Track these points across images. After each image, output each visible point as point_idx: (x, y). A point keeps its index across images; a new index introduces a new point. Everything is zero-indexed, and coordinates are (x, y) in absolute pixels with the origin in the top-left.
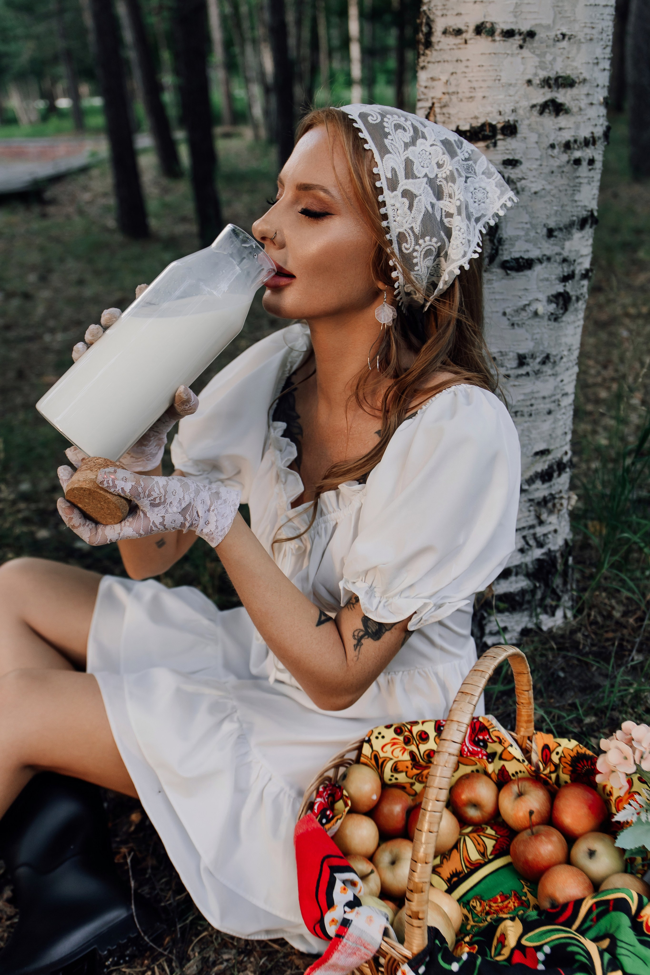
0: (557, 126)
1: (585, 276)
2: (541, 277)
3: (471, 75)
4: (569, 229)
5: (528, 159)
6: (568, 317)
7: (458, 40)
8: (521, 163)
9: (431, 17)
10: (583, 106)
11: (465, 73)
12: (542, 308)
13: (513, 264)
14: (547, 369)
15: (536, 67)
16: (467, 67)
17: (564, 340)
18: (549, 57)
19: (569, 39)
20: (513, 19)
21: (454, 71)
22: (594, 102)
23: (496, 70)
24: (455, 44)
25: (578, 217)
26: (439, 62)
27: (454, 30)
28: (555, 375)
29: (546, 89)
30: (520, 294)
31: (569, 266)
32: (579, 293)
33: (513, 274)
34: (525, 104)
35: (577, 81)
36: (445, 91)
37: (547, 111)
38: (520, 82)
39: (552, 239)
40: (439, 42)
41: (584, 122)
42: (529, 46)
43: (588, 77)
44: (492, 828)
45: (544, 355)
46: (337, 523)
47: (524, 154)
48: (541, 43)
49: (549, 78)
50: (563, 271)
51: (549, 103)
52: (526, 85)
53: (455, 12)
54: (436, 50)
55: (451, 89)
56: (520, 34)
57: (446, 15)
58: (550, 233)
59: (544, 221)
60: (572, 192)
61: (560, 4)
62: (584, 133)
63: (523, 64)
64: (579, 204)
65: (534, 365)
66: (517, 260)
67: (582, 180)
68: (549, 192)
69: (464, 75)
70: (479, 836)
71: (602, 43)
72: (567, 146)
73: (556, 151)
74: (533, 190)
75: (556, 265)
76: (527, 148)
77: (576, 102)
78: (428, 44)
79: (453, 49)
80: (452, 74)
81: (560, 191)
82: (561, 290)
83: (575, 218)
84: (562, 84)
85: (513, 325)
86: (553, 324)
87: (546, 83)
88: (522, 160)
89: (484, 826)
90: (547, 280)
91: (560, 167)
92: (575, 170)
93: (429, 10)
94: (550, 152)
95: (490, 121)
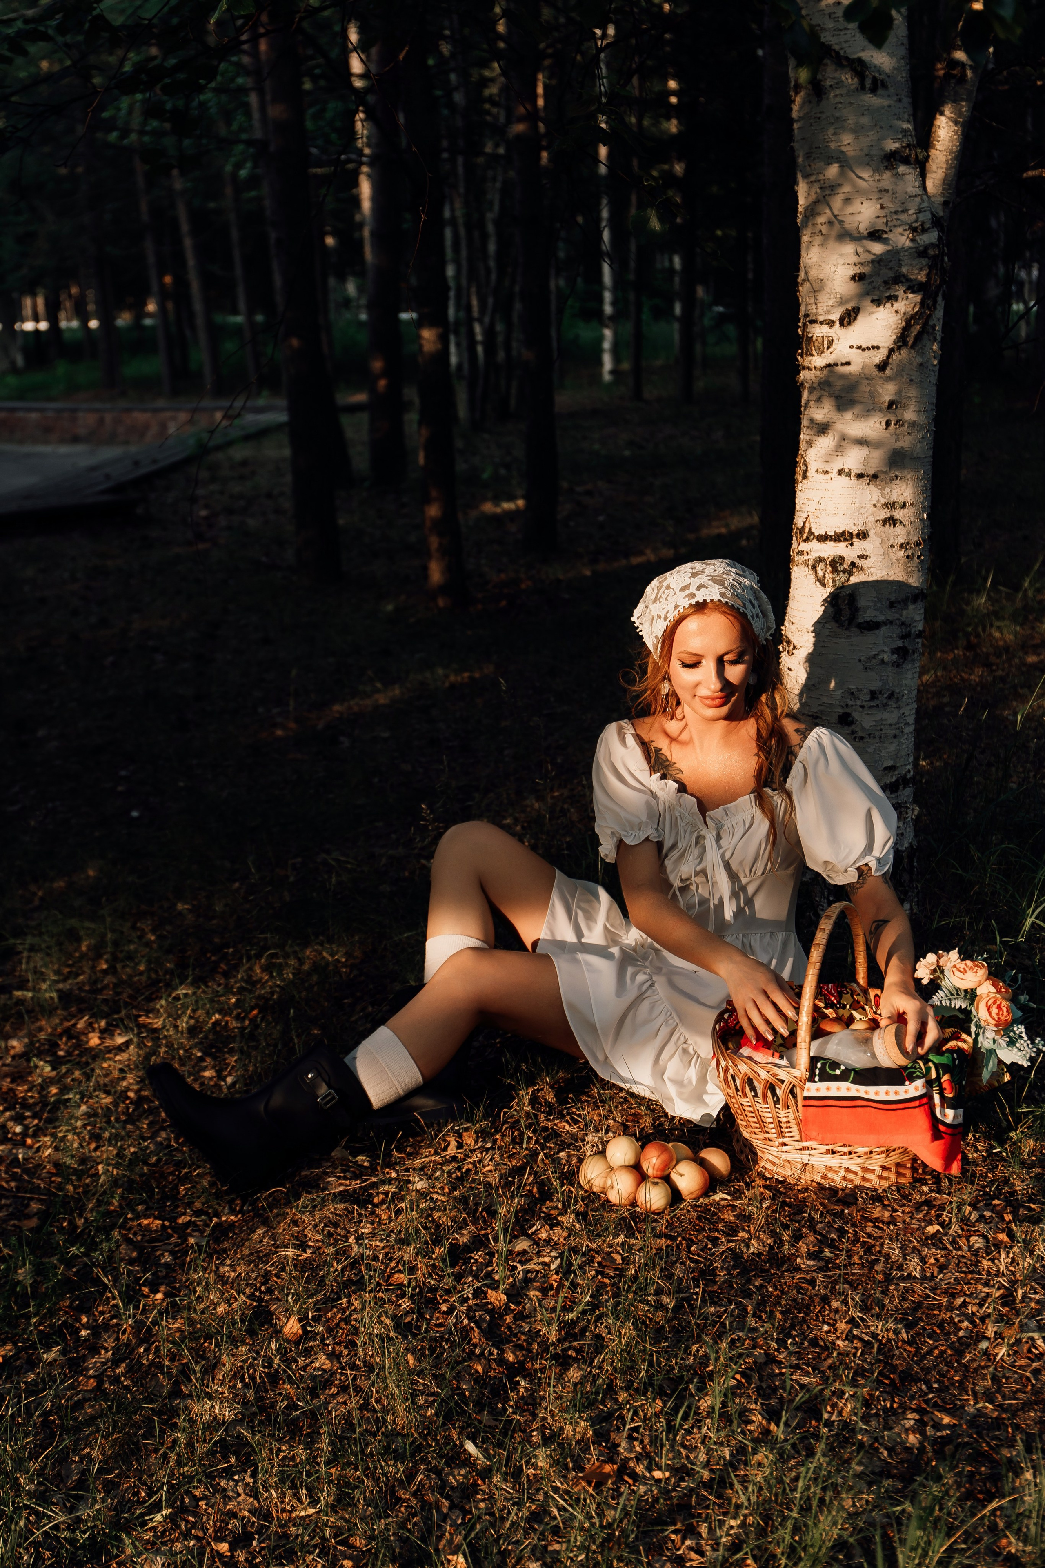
0: (895, 533)
1: (919, 635)
2: (886, 635)
4: (905, 602)
5: (875, 554)
6: (908, 665)
7: (827, 477)
8: (870, 557)
9: (807, 460)
10: (912, 520)
12: (888, 657)
13: (867, 625)
14: (893, 703)
15: (879, 496)
16: (833, 494)
17: (905, 682)
18: (887, 490)
19: (901, 478)
20: (863, 467)
21: (823, 495)
23: (853, 498)
24: (823, 479)
25: (911, 594)
26: (812, 488)
27: (823, 470)
28: (899, 708)
29: (887, 509)
30: (872, 646)
31: (908, 628)
32: (915, 648)
33: (866, 632)
34: (873, 519)
35: (907, 504)
36: (817, 507)
37: (888, 523)
38: (869, 505)
39: (893, 608)
40: (813, 476)
41: (913, 530)
42: (874, 483)
43: (915, 502)
45: (891, 692)
47: (872, 551)
48: (882, 481)
49: (888, 503)
50: (903, 632)
51: (889, 519)
52: (873, 507)
53: (824, 460)
54: (811, 481)
55: (821, 507)
56: (868, 475)
57: (817, 460)
58: (892, 605)
59: (887, 596)
60: (906, 577)
61: (894, 457)
62: (912, 538)
63: (871, 494)
64: (912, 585)
65: (883, 698)
66: (869, 622)
67: (913, 569)
69: (830, 499)
72: (902, 546)
73: (895, 549)
74: (879, 575)
75: (897, 627)
76: (875, 547)
77: (907, 518)
78: (805, 477)
79: (823, 482)
80: (822, 497)
81: (898, 576)
82: (901, 645)
83: (909, 595)
84: (897, 506)
85: (866, 669)
86: (897, 669)
87: (886, 505)
88: (871, 555)
90: (891, 637)
91: (897, 560)
92: (908, 562)
93: (806, 456)
94: (890, 550)
95: (848, 529)
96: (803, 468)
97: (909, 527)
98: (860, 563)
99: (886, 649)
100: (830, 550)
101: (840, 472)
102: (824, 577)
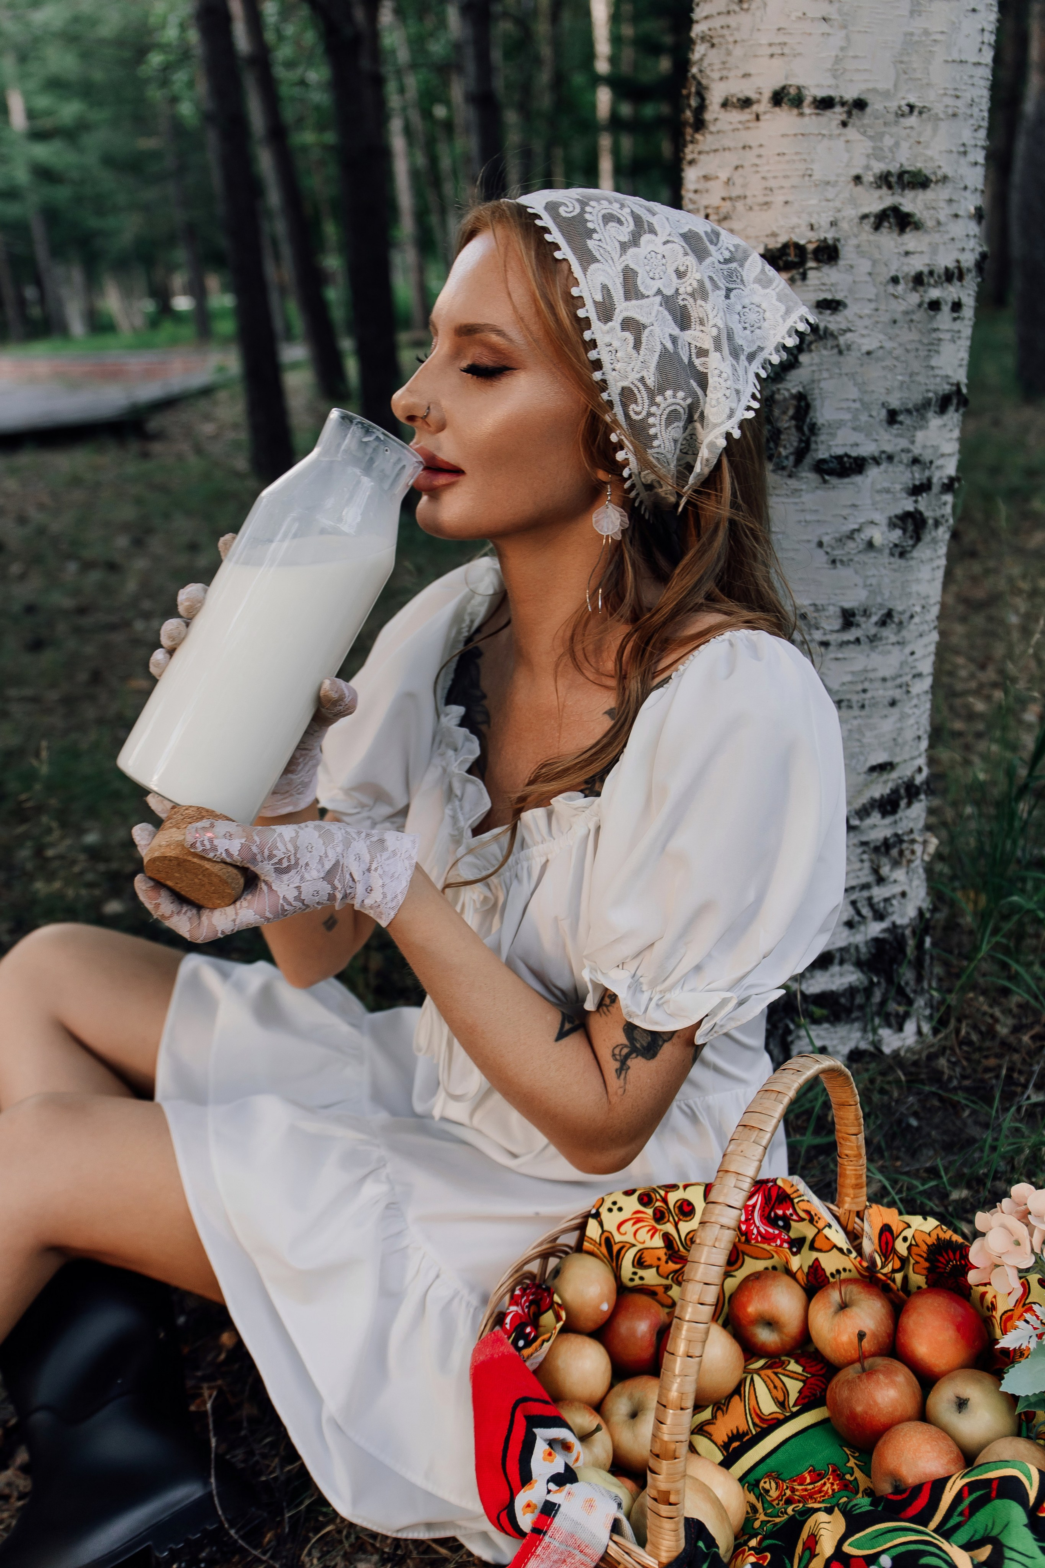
0: (902, 250)
2: (879, 487)
3: (766, 168)
4: (922, 411)
5: (856, 300)
6: (922, 552)
7: (746, 115)
8: (845, 306)
9: (704, 82)
10: (942, 219)
11: (757, 165)
12: (881, 535)
13: (834, 465)
14: (889, 634)
15: (868, 156)
16: (759, 156)
17: (915, 588)
18: (888, 141)
19: (920, 113)
20: (831, 81)
21: (739, 163)
22: (960, 213)
23: (805, 160)
24: (740, 122)
25: (936, 393)
26: (716, 151)
27: (739, 100)
28: (900, 643)
29: (885, 190)
30: (845, 512)
31: (924, 470)
32: (938, 513)
33: (834, 480)
34: (852, 212)
35: (933, 178)
36: (725, 194)
37: (886, 224)
38: (843, 179)
39: (896, 426)
40: (716, 120)
41: (945, 244)
42: (858, 123)
43: (950, 174)
44: (797, 1362)
45: (884, 611)
46: (547, 861)
47: (851, 291)
48: (877, 118)
49: (889, 174)
50: (913, 478)
51: (889, 212)
52: (852, 184)
53: (740, 73)
54: (711, 133)
55: (736, 192)
56: (843, 104)
57: (727, 78)
58: (892, 417)
59: (883, 398)
60: (926, 353)
61: (905, 59)
62: (945, 260)
63: (848, 151)
64: (937, 372)
65: (868, 626)
66: (839, 458)
67: (942, 336)
68: (890, 353)
69: (755, 169)
70: (776, 1374)
71: (972, 121)
72: (918, 280)
73: (901, 288)
74: (865, 349)
75: (902, 468)
76: (854, 282)
77: (932, 212)
78: (700, 125)
79: (738, 129)
80: (737, 168)
81: (907, 351)
83: (931, 395)
84: (909, 183)
85: (834, 562)
86: (898, 562)
87: (885, 180)
88: (847, 301)
89: (783, 1358)
90: (888, 491)
91: (906, 313)
92: (932, 318)
93: (701, 71)
94: (891, 289)
95: (795, 239)
99: (876, 517)
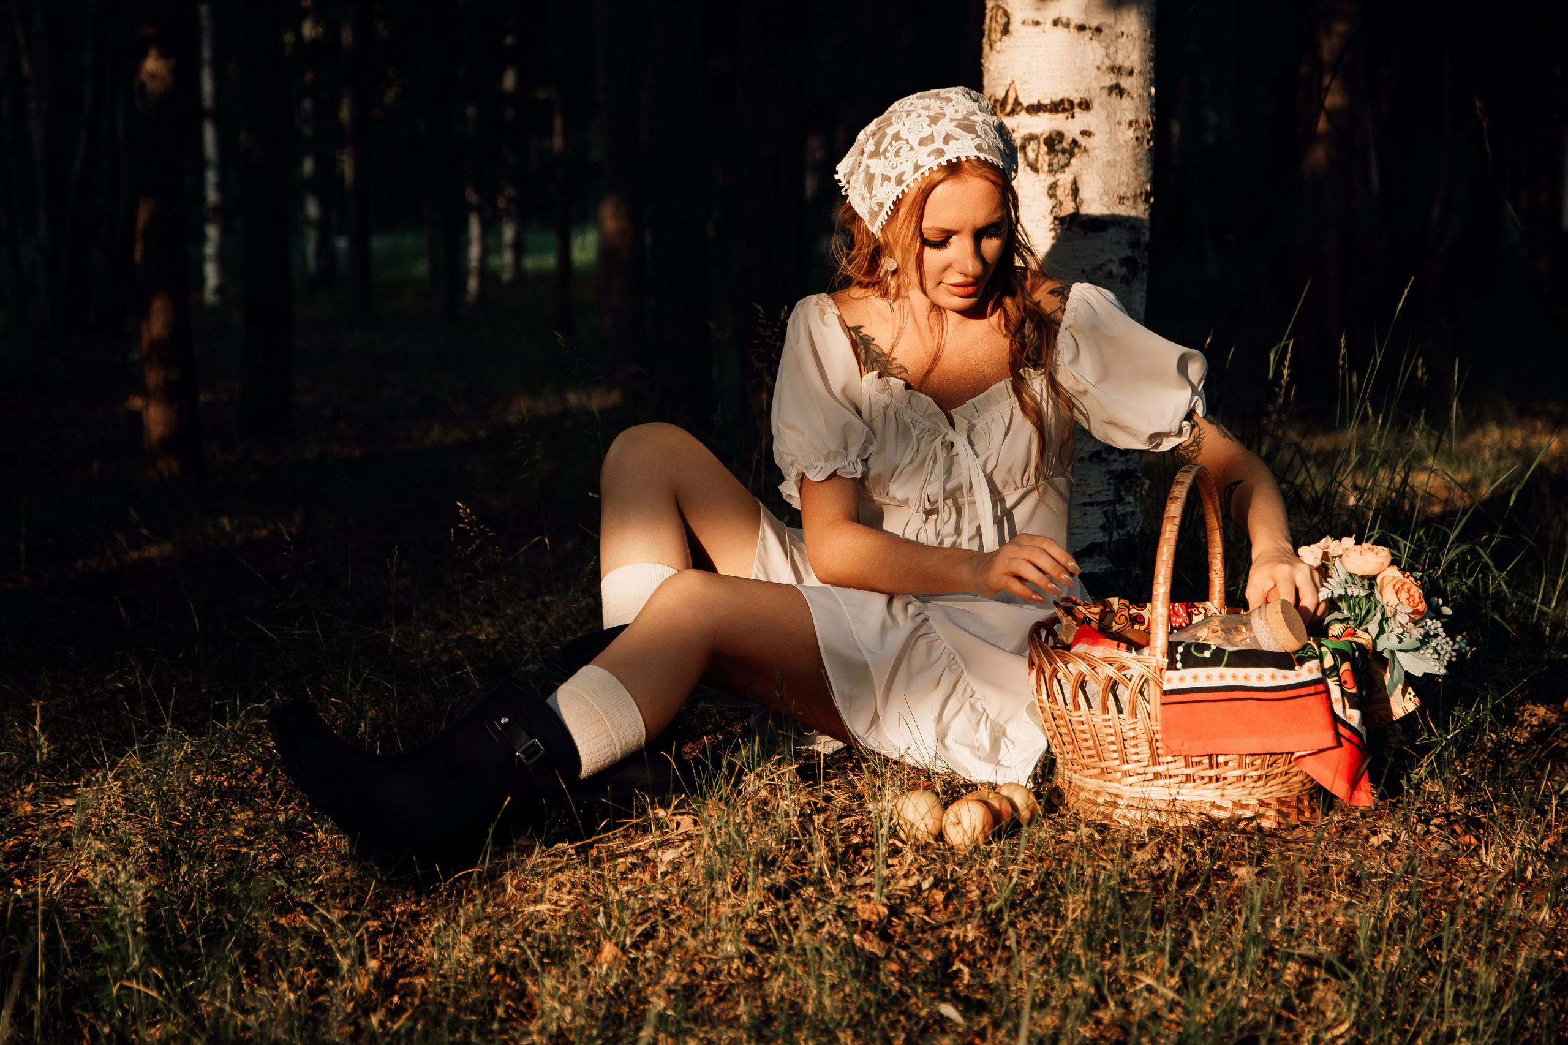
0: (1122, 107)
1: (1147, 247)
5: (1099, 132)
7: (1038, 29)
8: (1095, 135)
9: (1009, 10)
12: (1116, 269)
15: (1103, 56)
18: (1112, 50)
19: (1127, 36)
20: (1084, 17)
21: (1034, 54)
24: (1034, 33)
26: (1017, 47)
27: (1032, 21)
29: (1112, 75)
30: (1097, 253)
33: (1090, 234)
34: (1096, 85)
35: (1135, 71)
36: (1024, 70)
37: (1113, 93)
38: (1091, 67)
40: (1017, 29)
42: (1097, 39)
43: (1142, 70)
47: (1097, 127)
48: (1107, 37)
49: (1114, 66)
50: (1132, 238)
51: (1115, 86)
52: (1096, 70)
54: (1014, 37)
55: (1031, 70)
56: (1090, 28)
58: (1120, 200)
59: (1116, 189)
63: (1094, 53)
73: (1122, 128)
75: (1125, 230)
77: (1135, 89)
78: (1006, 31)
79: (1032, 36)
80: (1032, 57)
82: (1130, 255)
84: (1120, 72)
87: (1111, 69)
88: (1096, 132)
95: (1068, 96)
96: (1002, 20)
97: (1137, 100)
98: (1082, 140)
99: (1114, 258)
100: (1043, 124)
101: (1056, 23)
102: (1037, 160)
